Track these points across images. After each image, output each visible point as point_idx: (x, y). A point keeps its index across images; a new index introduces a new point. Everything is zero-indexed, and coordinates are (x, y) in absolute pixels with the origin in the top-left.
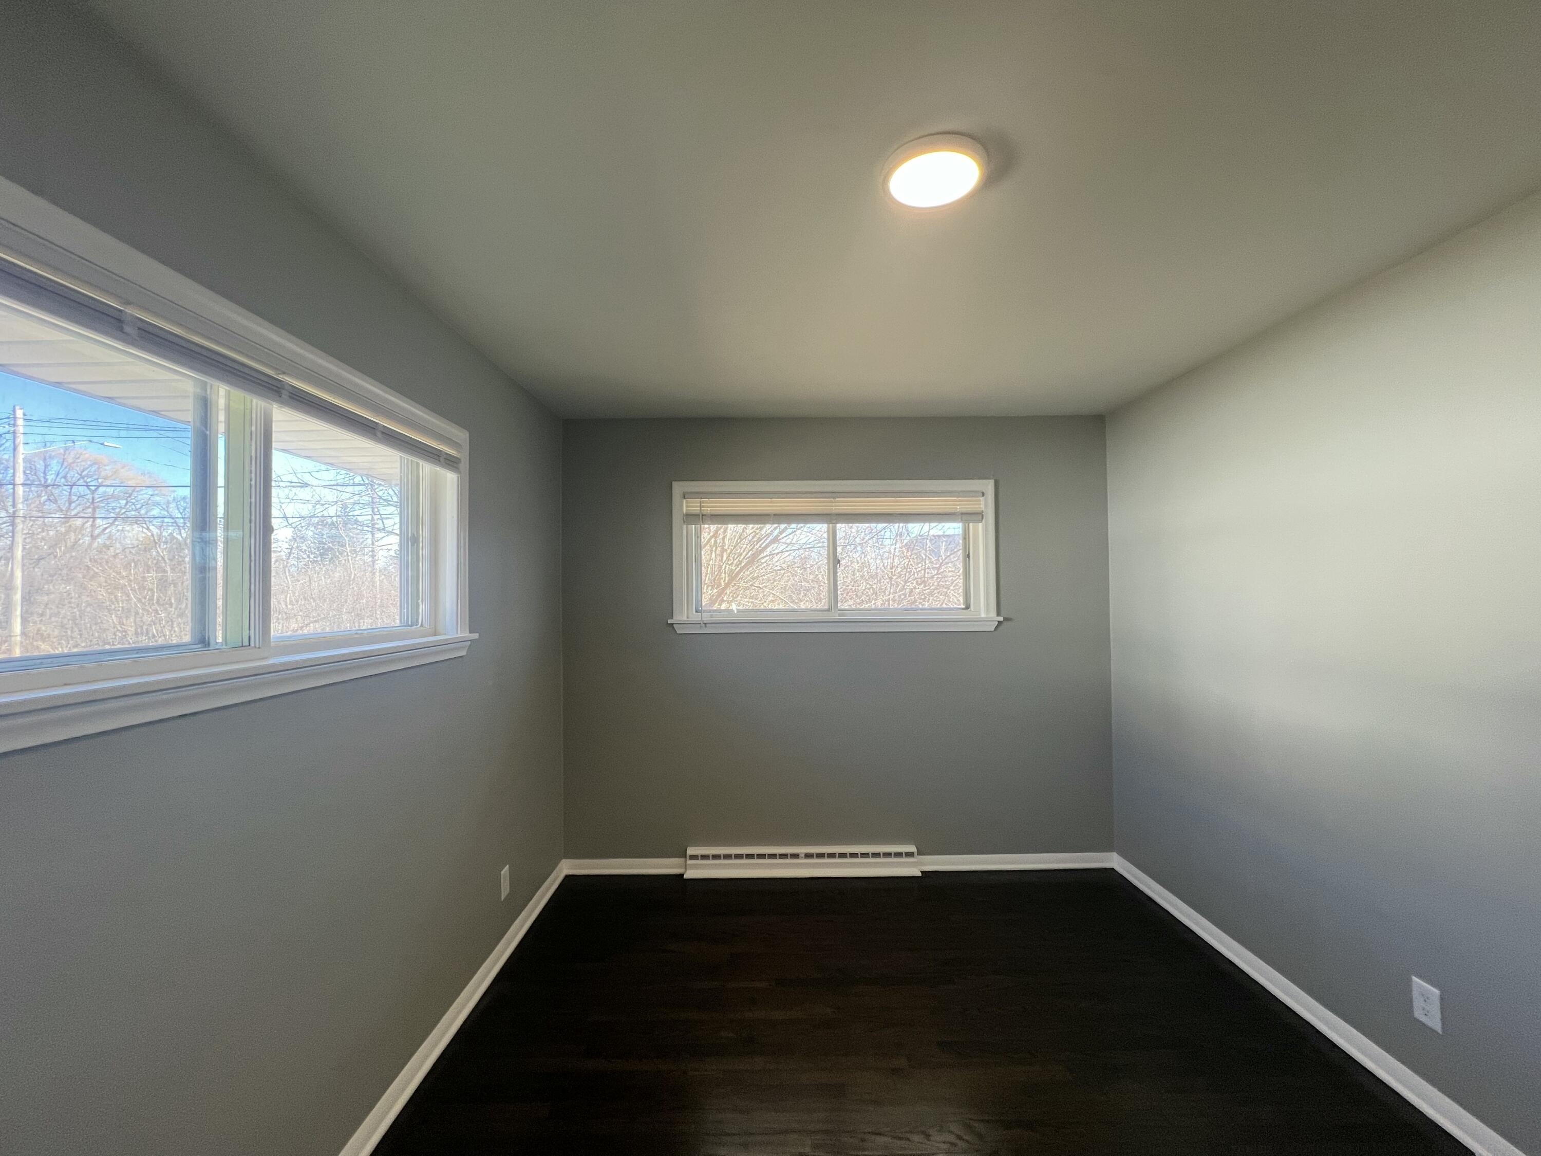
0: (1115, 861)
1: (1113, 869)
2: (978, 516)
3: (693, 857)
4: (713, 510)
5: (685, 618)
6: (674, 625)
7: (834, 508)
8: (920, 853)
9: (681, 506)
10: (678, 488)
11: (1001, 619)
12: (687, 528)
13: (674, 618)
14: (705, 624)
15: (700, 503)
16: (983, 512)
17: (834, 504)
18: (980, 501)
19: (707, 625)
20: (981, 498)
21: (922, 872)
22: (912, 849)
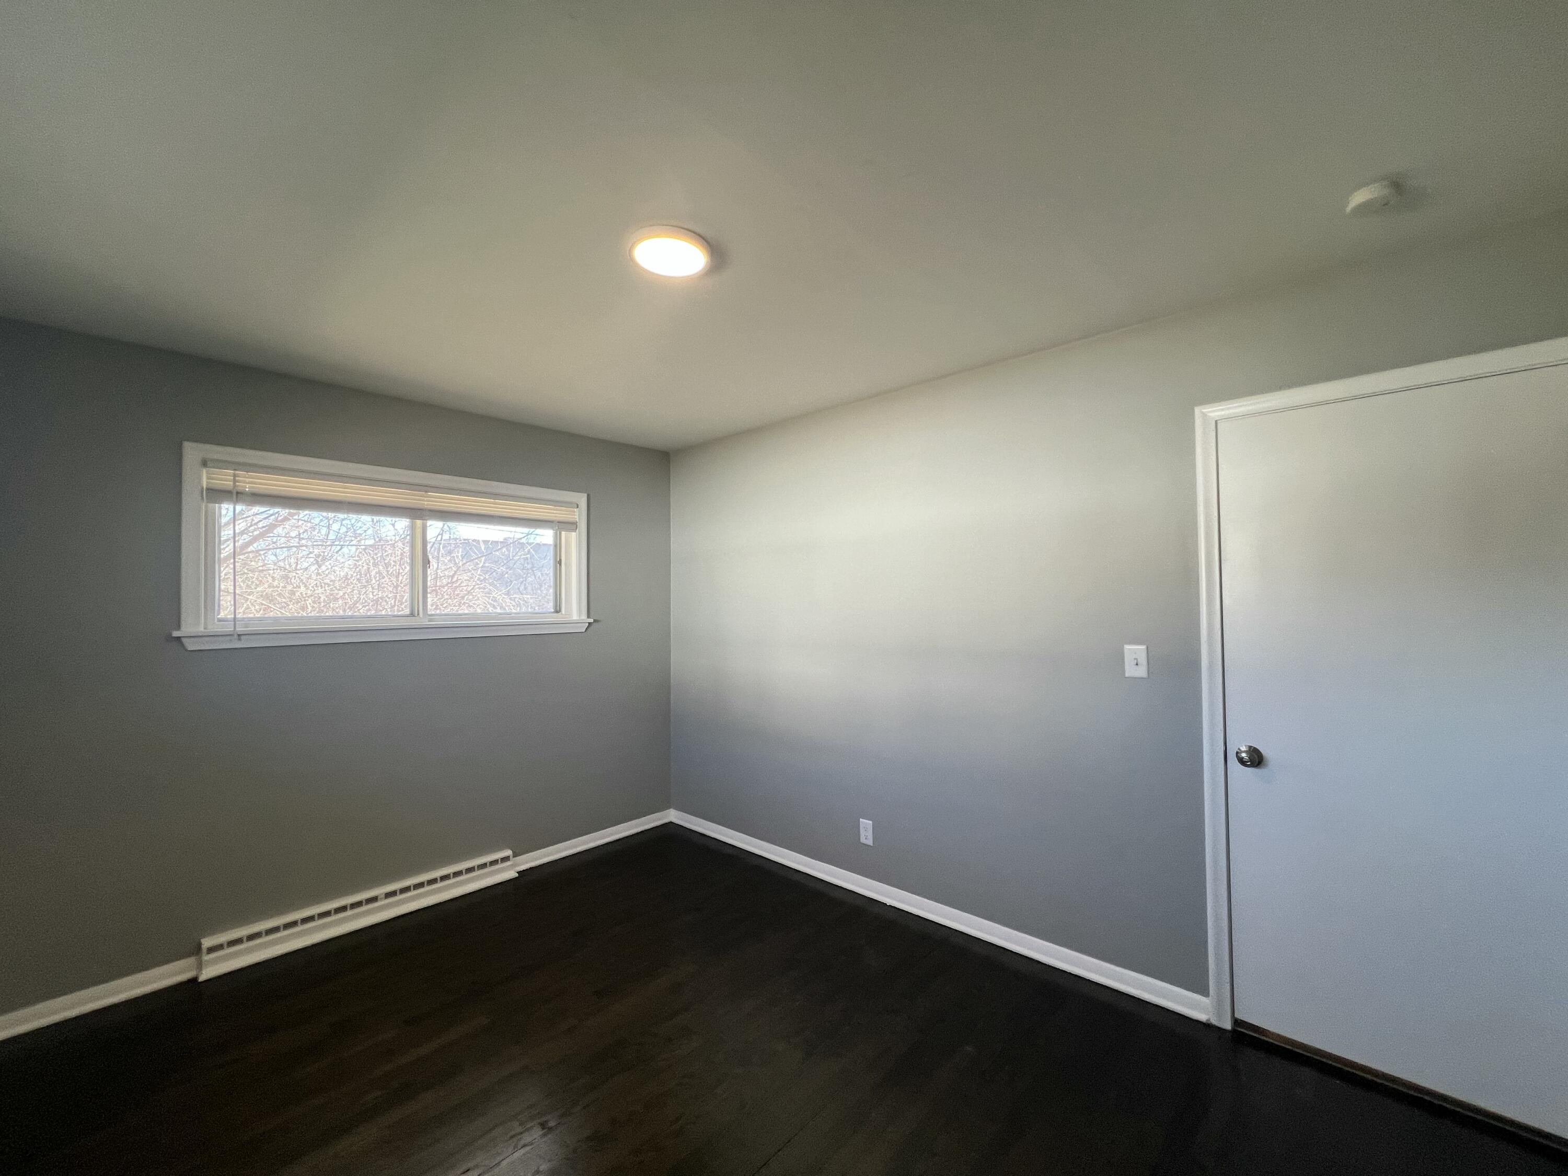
0: (673, 816)
1: (671, 822)
2: (571, 526)
3: (211, 950)
4: (253, 487)
5: (202, 629)
6: (182, 639)
7: (426, 503)
8: (515, 855)
9: (200, 478)
10: (192, 452)
11: (591, 620)
12: (206, 507)
13: (183, 628)
14: (239, 635)
15: (235, 476)
16: (577, 522)
17: (425, 499)
18: (575, 512)
19: (242, 637)
20: (576, 510)
21: (517, 872)
22: (508, 853)
